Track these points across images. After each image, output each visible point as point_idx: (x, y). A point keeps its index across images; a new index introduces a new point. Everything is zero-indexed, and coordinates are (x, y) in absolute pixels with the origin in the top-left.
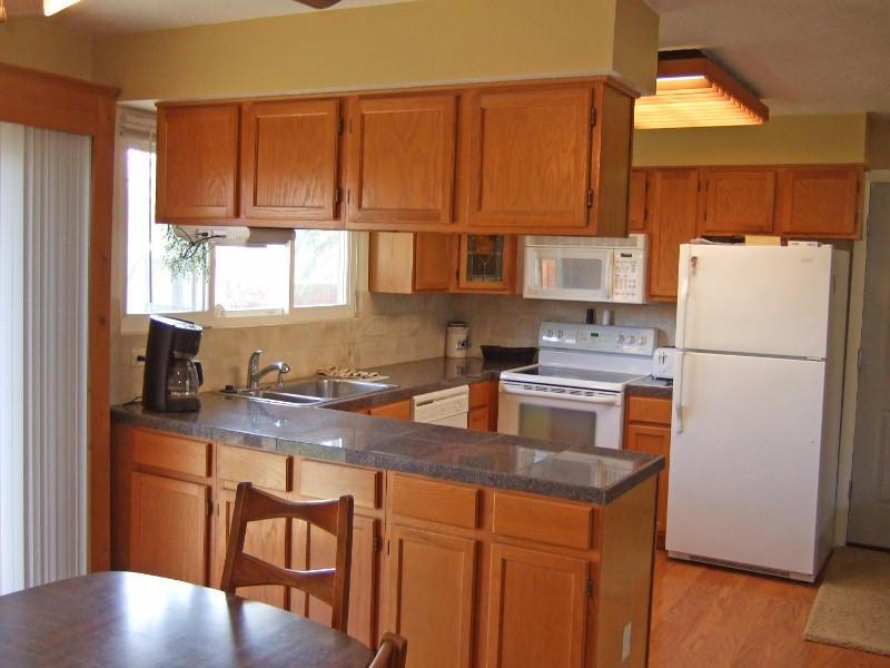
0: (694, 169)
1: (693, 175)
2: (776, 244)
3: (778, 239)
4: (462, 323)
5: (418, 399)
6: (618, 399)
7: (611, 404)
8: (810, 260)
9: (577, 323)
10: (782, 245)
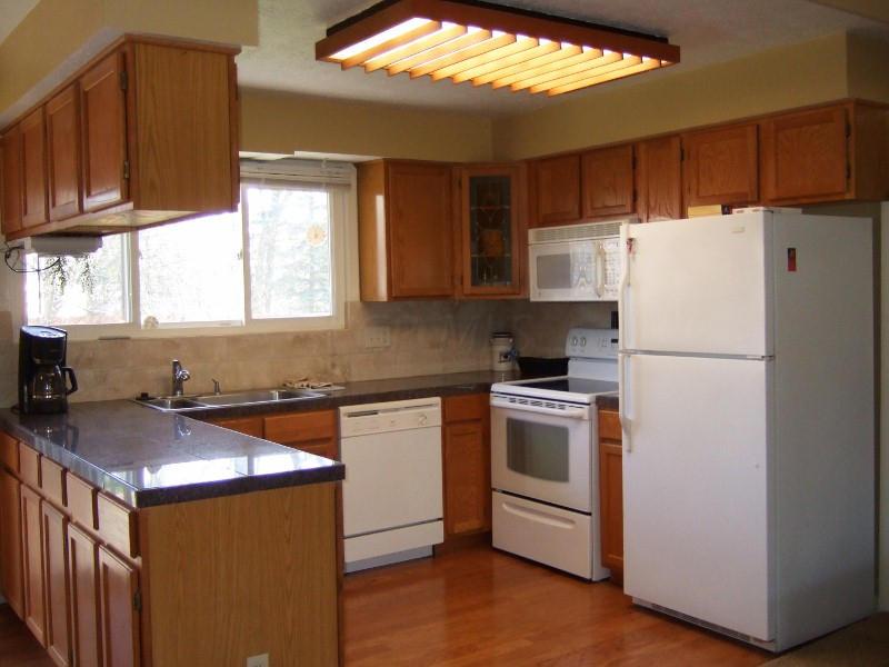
0: (677, 135)
1: (676, 143)
2: (717, 213)
3: (719, 208)
4: (508, 334)
5: (344, 409)
6: (584, 411)
7: (579, 419)
8: (743, 230)
9: (606, 329)
10: (724, 213)
